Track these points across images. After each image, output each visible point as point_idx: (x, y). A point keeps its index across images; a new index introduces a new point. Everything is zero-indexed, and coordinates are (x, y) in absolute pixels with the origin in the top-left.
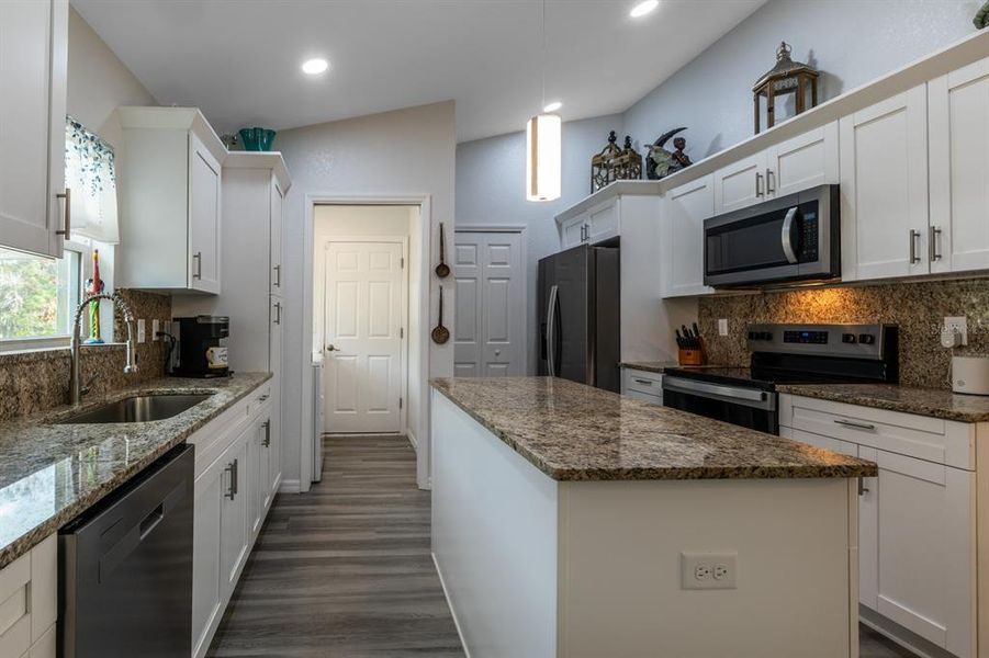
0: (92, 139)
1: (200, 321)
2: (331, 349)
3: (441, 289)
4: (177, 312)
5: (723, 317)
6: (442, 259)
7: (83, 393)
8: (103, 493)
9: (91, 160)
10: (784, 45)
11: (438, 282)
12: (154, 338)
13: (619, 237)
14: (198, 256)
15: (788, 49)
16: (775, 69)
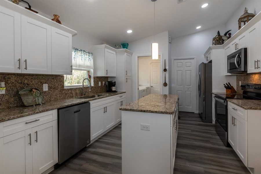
0: (88, 52)
1: (111, 82)
2: (152, 87)
3: (165, 74)
4: (109, 80)
5: (240, 81)
6: (165, 68)
7: (84, 94)
8: (65, 106)
9: (87, 56)
10: (246, 8)
11: (164, 73)
12: (103, 85)
13: (212, 60)
14: (107, 70)
15: (247, 9)
16: (244, 15)
